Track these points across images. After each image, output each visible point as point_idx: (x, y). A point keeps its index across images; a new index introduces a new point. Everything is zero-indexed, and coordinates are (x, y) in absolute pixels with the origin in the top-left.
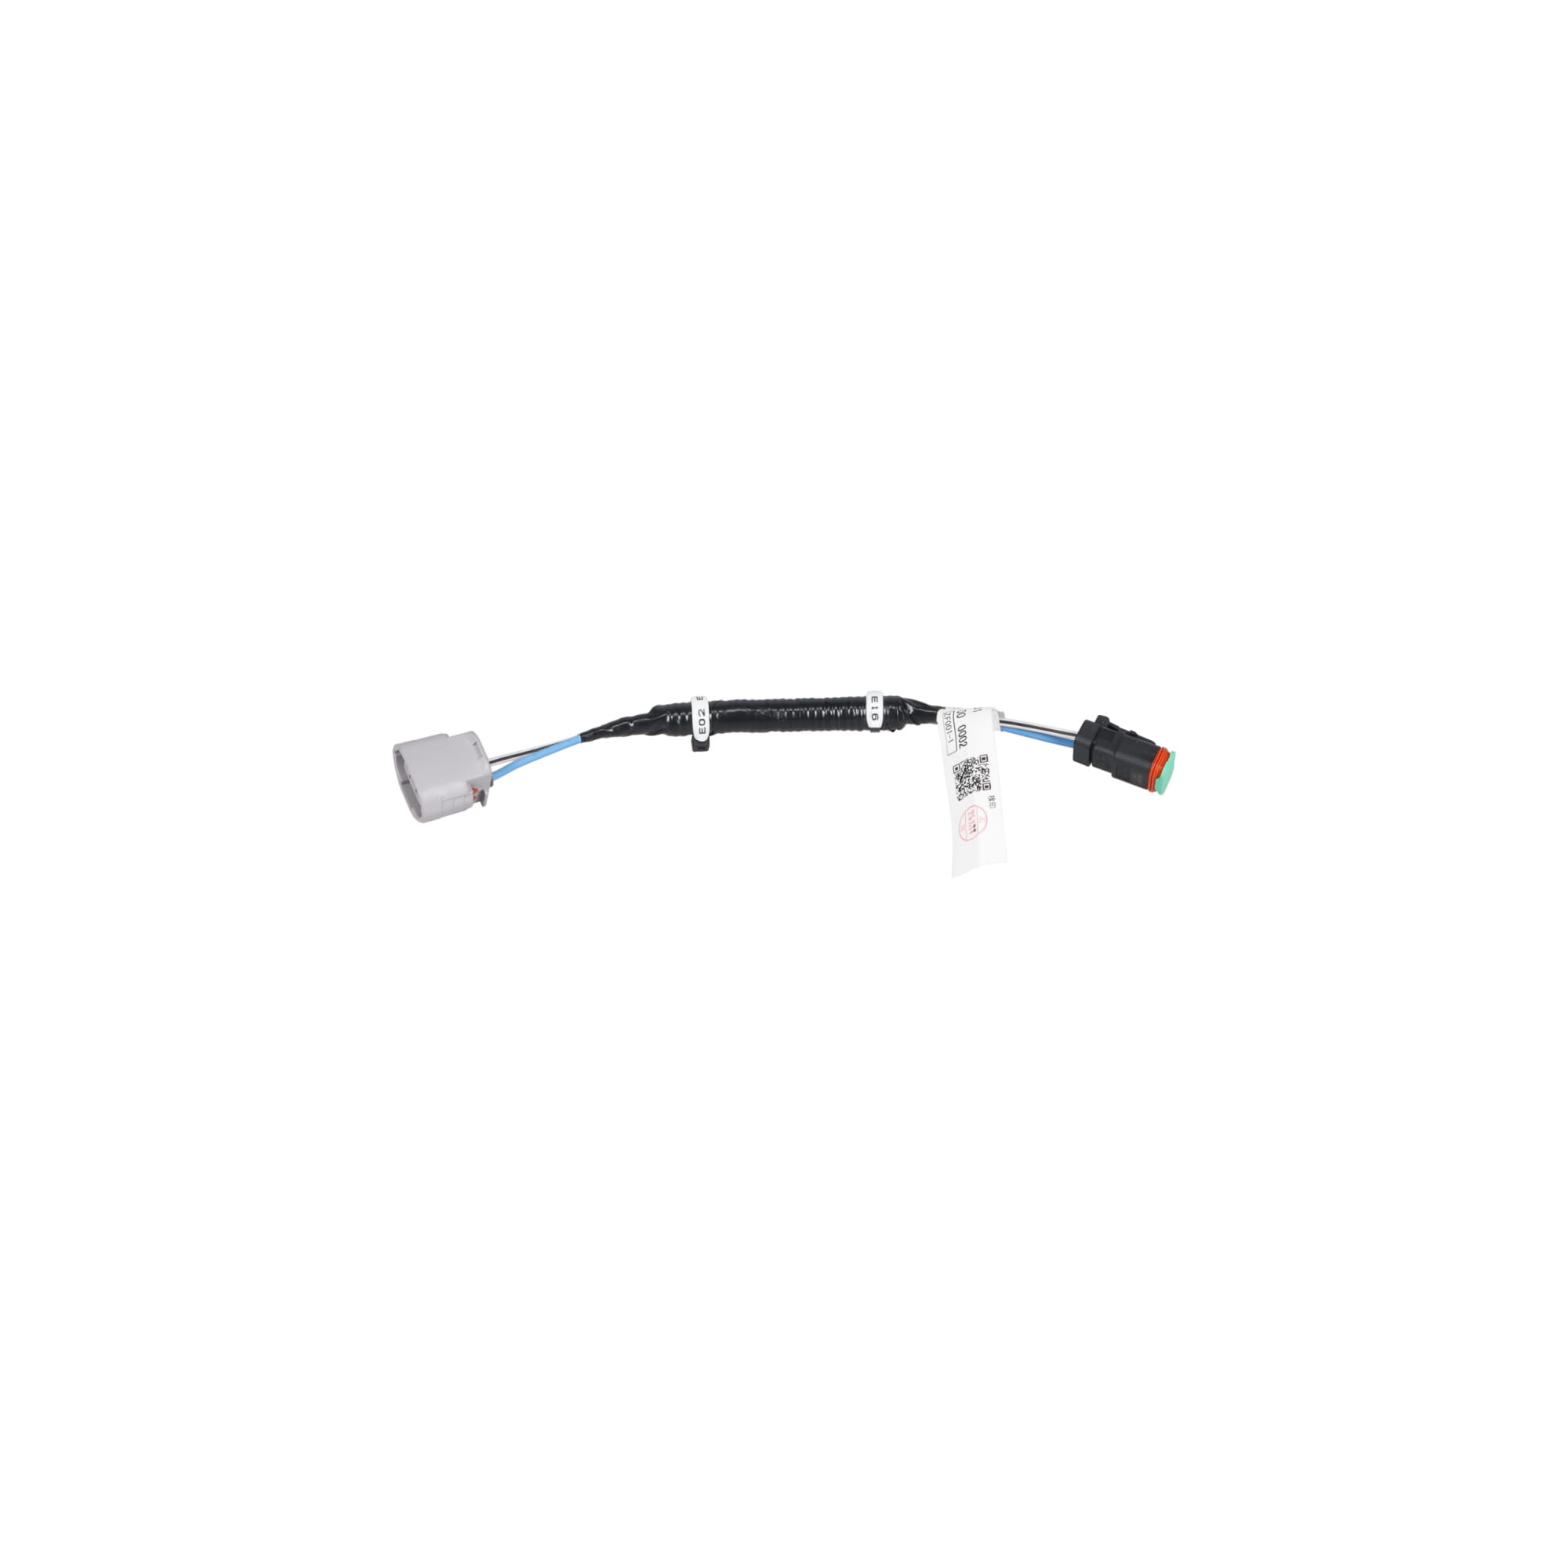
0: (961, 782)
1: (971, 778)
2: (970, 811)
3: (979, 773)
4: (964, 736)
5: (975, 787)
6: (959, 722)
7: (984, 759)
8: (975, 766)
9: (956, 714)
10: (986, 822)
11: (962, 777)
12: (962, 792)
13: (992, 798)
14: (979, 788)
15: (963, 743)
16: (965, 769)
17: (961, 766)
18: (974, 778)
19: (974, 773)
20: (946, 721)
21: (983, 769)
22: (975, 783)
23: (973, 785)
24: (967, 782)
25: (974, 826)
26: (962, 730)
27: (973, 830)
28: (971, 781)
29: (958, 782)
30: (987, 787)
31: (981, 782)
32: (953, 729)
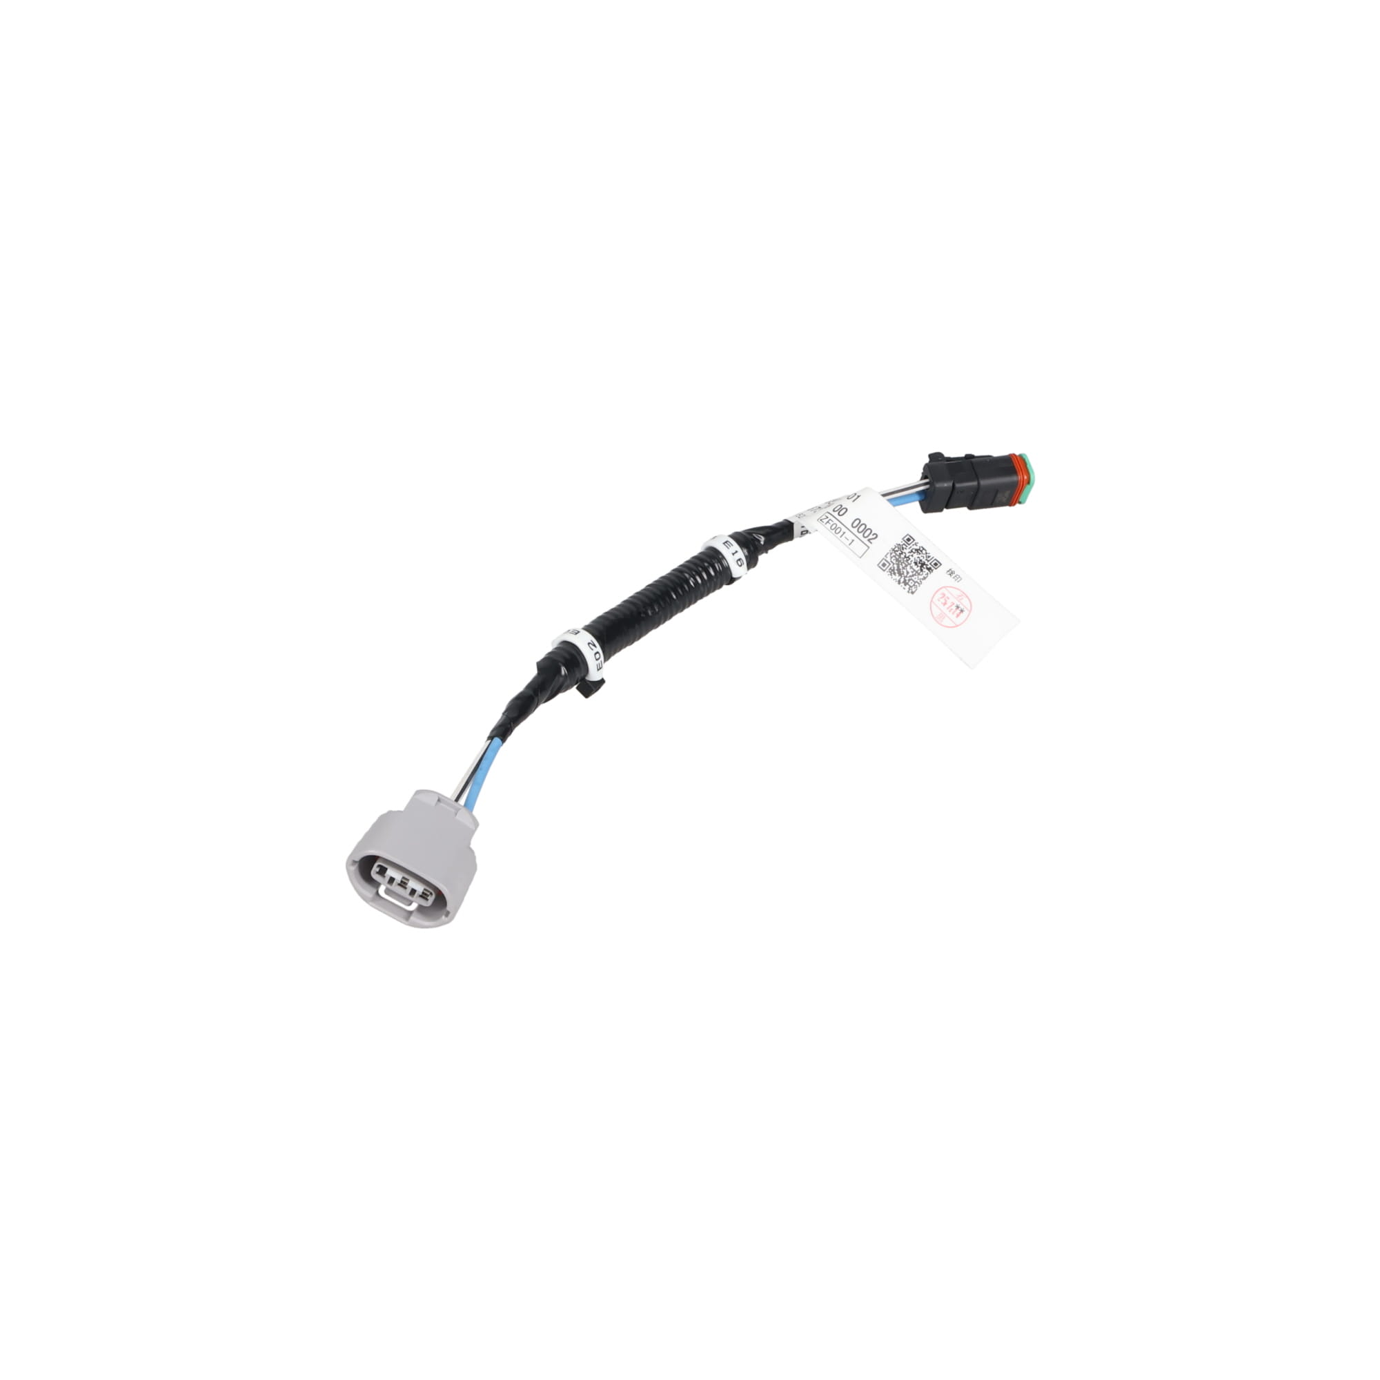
0: (900, 574)
1: (913, 564)
2: (938, 595)
3: (916, 555)
4: (866, 530)
5: (925, 570)
6: (847, 519)
7: (909, 540)
8: (907, 551)
9: (836, 514)
10: (967, 597)
11: (899, 570)
12: (911, 583)
13: (951, 573)
14: (929, 569)
15: (871, 537)
16: (897, 560)
17: (888, 559)
18: (916, 563)
19: (912, 559)
20: (828, 526)
21: (917, 550)
22: (921, 567)
23: (922, 570)
24: (910, 570)
25: (958, 607)
26: (858, 524)
27: (958, 611)
28: (915, 567)
29: (897, 577)
30: (936, 564)
31: (926, 563)
32: (844, 529)
